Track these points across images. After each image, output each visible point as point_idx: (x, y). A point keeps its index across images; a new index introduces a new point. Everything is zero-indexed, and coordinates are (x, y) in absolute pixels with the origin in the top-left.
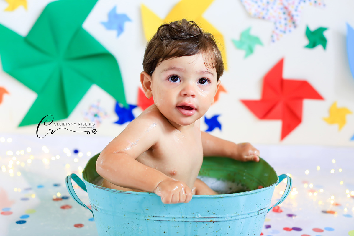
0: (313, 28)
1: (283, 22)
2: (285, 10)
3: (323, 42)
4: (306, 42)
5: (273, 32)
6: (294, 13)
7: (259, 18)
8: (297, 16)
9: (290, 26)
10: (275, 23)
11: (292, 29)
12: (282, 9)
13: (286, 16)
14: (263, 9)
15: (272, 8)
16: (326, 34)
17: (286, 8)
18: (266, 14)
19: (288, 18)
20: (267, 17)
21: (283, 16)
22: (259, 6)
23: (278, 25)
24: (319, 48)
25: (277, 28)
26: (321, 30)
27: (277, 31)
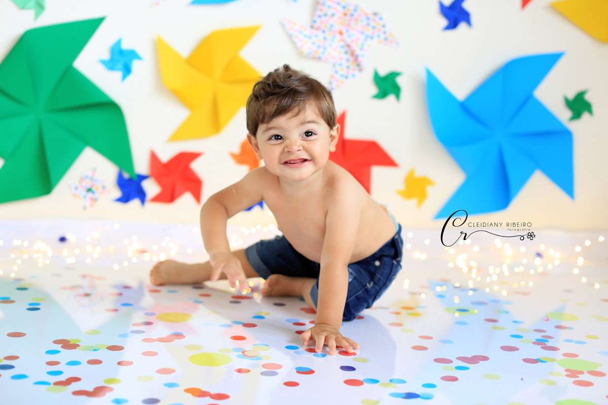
0: (383, 73)
1: (345, 64)
2: (346, 49)
3: (396, 90)
4: (374, 90)
5: (332, 77)
6: (358, 52)
7: (314, 58)
8: (363, 56)
9: (354, 70)
10: (334, 65)
11: (357, 73)
12: (342, 47)
13: (348, 56)
14: (319, 47)
15: (331, 45)
16: (400, 81)
17: (349, 46)
18: (323, 53)
19: (352, 59)
20: (323, 57)
21: (345, 57)
22: (313, 43)
23: (338, 68)
24: (391, 98)
25: (336, 72)
26: (393, 75)
27: (337, 76)
